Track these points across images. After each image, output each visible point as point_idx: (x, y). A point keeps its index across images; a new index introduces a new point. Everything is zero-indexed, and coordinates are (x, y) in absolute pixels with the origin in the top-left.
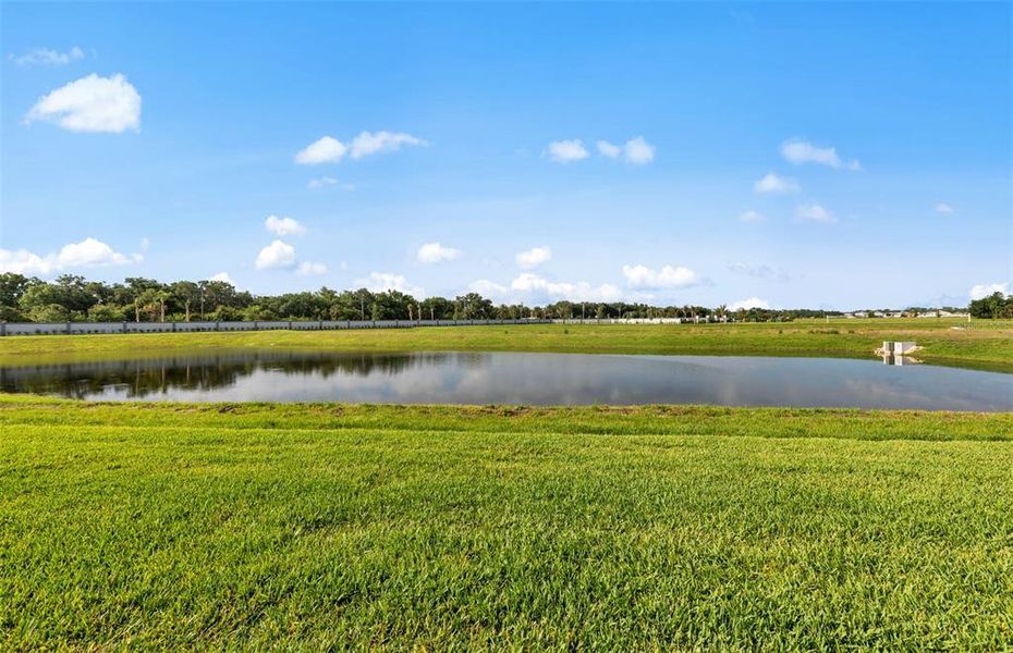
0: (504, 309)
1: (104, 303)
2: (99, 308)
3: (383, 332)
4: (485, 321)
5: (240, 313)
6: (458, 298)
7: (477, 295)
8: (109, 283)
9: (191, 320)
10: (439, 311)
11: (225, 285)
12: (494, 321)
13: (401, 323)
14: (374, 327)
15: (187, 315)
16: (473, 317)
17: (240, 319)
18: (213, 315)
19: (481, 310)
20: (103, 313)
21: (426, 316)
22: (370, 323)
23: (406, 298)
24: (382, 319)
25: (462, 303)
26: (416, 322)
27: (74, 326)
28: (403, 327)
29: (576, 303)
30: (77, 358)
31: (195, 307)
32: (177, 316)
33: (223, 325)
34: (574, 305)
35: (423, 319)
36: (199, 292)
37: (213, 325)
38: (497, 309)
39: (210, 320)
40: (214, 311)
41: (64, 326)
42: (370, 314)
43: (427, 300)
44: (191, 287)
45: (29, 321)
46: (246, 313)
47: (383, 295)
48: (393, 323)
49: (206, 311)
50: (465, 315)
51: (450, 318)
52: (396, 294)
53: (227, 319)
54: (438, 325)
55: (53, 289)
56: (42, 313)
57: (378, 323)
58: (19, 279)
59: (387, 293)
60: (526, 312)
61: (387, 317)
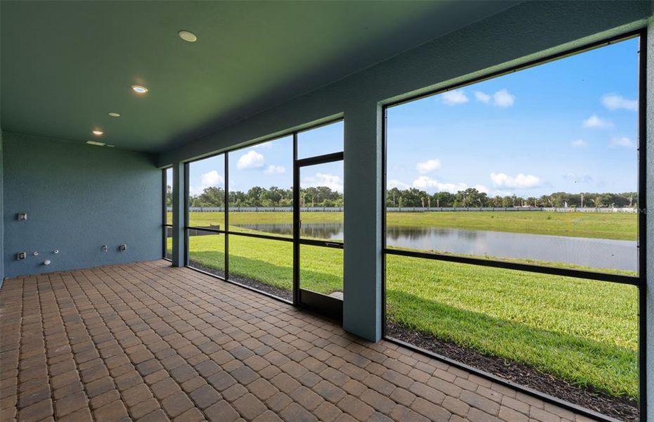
0: (499, 200)
1: (284, 198)
2: (282, 200)
3: (404, 214)
4: (479, 209)
5: (334, 203)
6: (459, 192)
7: (474, 190)
8: (285, 190)
9: (314, 206)
10: (444, 201)
11: (328, 188)
12: (485, 209)
13: (417, 209)
14: (400, 211)
15: (313, 203)
16: (471, 205)
17: (333, 206)
18: (322, 203)
19: (477, 201)
20: (284, 203)
21: (434, 205)
22: (398, 209)
23: (421, 193)
24: (405, 206)
25: (462, 195)
26: (426, 209)
27: (276, 209)
28: (418, 211)
29: (573, 193)
30: (277, 222)
31: (316, 200)
32: (309, 204)
33: (327, 209)
34: (571, 196)
35: (431, 207)
36: (317, 192)
37: (322, 209)
38: (492, 199)
39: (321, 206)
40: (322, 201)
41: (272, 209)
42: (398, 203)
43: (436, 194)
44: (313, 190)
45: (262, 206)
46: (336, 203)
47: (407, 191)
48: (412, 209)
49: (320, 202)
50: (464, 204)
51: (452, 206)
52: (415, 191)
53: (328, 205)
54: (442, 211)
55: (269, 193)
56: (266, 203)
57: (402, 209)
58: (259, 189)
59: (409, 190)
60: (519, 202)
61: (409, 205)
